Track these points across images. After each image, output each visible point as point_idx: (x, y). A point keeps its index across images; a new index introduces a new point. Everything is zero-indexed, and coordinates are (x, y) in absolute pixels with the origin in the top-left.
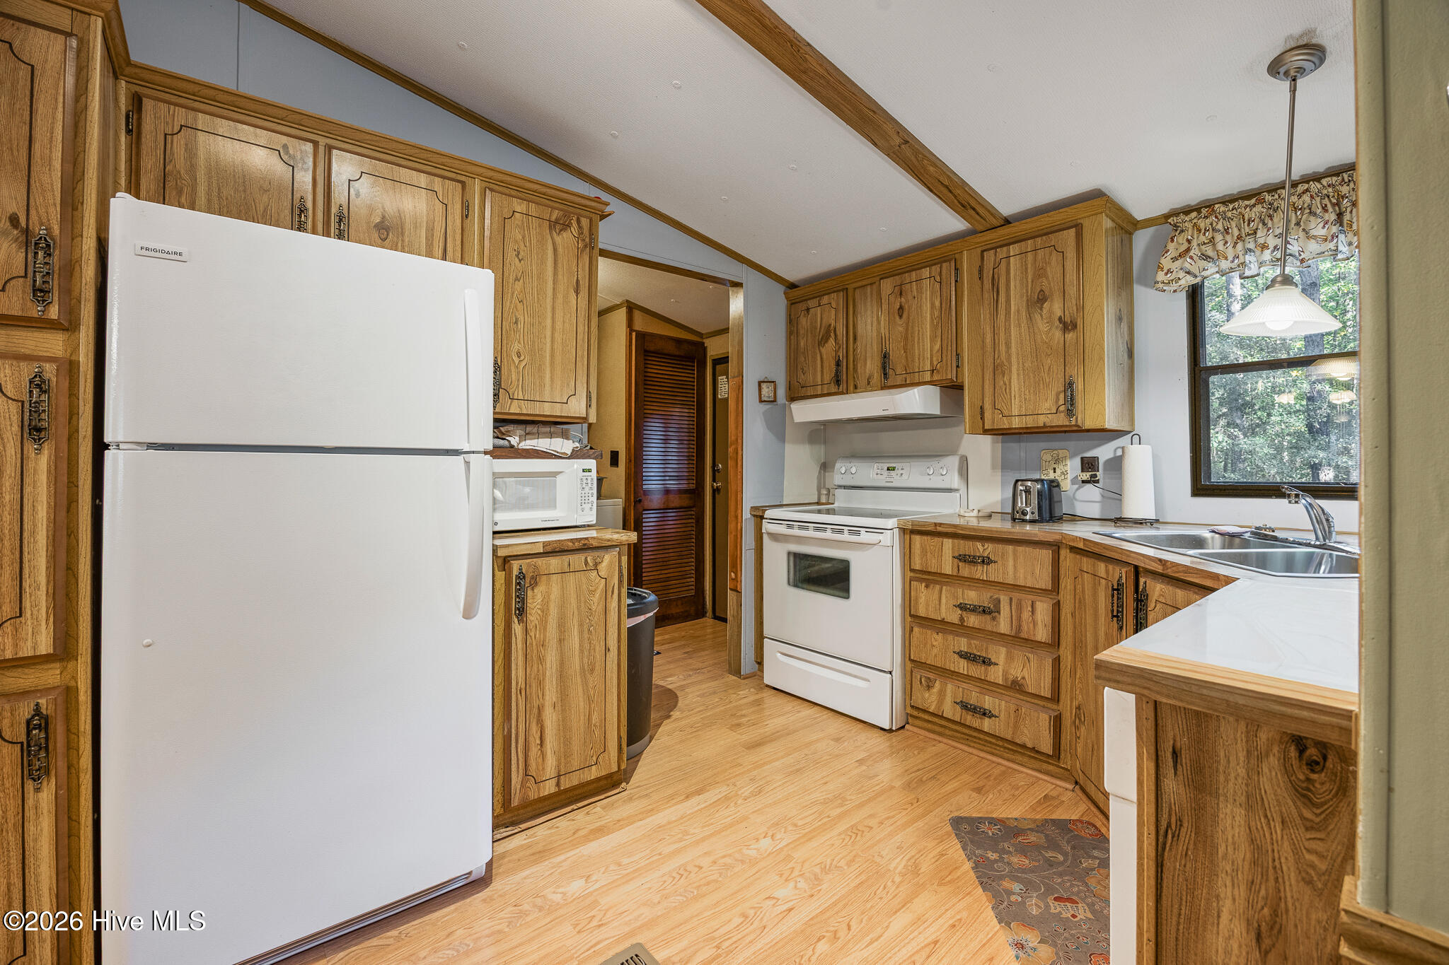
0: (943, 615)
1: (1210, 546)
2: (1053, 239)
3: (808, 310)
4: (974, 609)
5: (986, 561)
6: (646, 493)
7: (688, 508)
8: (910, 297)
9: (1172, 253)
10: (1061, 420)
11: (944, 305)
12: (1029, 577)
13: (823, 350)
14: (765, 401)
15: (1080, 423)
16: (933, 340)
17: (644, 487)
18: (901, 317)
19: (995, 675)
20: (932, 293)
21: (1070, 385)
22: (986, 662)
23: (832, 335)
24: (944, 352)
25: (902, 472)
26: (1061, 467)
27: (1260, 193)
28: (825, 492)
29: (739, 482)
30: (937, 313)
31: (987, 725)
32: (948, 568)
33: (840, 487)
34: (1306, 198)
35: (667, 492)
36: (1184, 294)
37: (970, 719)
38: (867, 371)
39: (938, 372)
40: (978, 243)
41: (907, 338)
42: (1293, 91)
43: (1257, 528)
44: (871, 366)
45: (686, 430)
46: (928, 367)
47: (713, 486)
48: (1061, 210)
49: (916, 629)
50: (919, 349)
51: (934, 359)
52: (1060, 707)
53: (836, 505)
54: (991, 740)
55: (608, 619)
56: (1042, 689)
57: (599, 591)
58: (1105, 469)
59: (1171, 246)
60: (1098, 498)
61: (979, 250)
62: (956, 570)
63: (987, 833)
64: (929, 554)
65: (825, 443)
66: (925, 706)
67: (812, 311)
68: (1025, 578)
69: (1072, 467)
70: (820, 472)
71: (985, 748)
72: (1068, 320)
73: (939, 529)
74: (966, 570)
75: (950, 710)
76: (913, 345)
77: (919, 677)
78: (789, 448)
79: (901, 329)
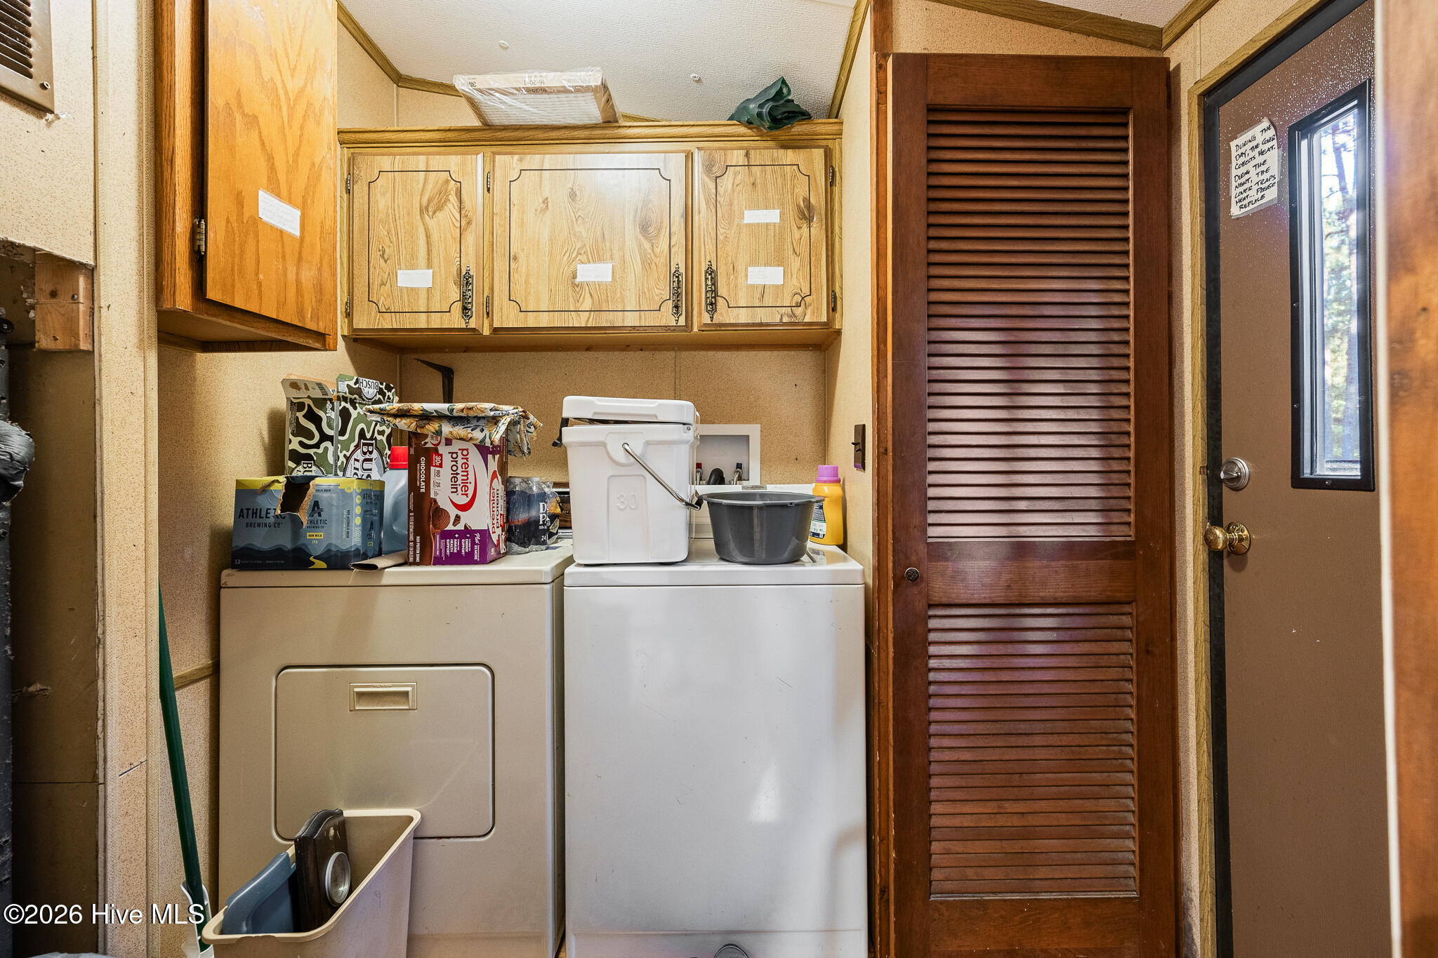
6: (940, 551)
7: (1109, 603)
17: (932, 531)
35: (1021, 550)
45: (1094, 349)
47: (1208, 541)
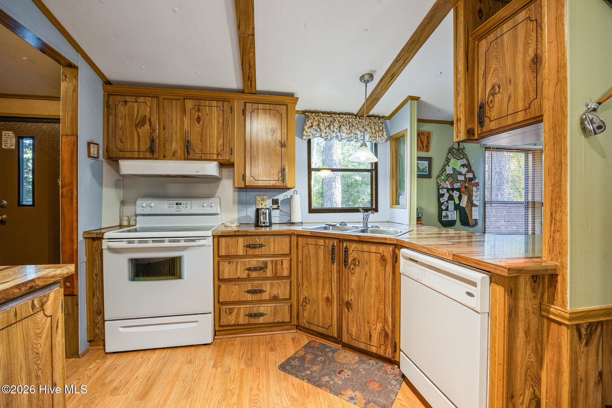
0: (239, 275)
1: (328, 229)
2: (277, 107)
3: (126, 102)
4: (255, 269)
5: (261, 246)
8: (204, 113)
9: (308, 126)
10: (280, 184)
11: (225, 123)
12: (280, 250)
13: (140, 131)
14: (91, 157)
15: (287, 186)
16: (218, 138)
18: (198, 123)
19: (265, 296)
20: (218, 115)
21: (283, 170)
22: (261, 291)
23: (148, 122)
24: (225, 146)
25: (186, 205)
26: (264, 203)
27: (332, 114)
28: (127, 219)
29: (75, 215)
30: (221, 126)
31: (261, 320)
32: (241, 252)
33: (140, 215)
34: (342, 119)
36: (307, 141)
37: (253, 321)
38: (173, 148)
39: (221, 155)
40: (243, 98)
41: (202, 135)
42: (366, 86)
43: (341, 223)
44: (176, 146)
46: (215, 152)
48: (281, 97)
49: (223, 286)
50: (210, 141)
51: (219, 148)
52: (291, 301)
53: (138, 226)
54: (262, 326)
55: (54, 356)
56: (286, 296)
57: (45, 332)
58: (281, 204)
59: (307, 123)
60: (278, 215)
61: (243, 101)
62: (245, 252)
63: (296, 365)
64: (230, 246)
65: (123, 188)
66: (229, 323)
67: (129, 104)
68: (279, 251)
69: (268, 203)
70: (120, 206)
71: (258, 331)
72: (283, 142)
73: (237, 233)
74: (250, 252)
75: (242, 320)
76: (206, 139)
77: (225, 310)
78: (104, 189)
79: (198, 129)
